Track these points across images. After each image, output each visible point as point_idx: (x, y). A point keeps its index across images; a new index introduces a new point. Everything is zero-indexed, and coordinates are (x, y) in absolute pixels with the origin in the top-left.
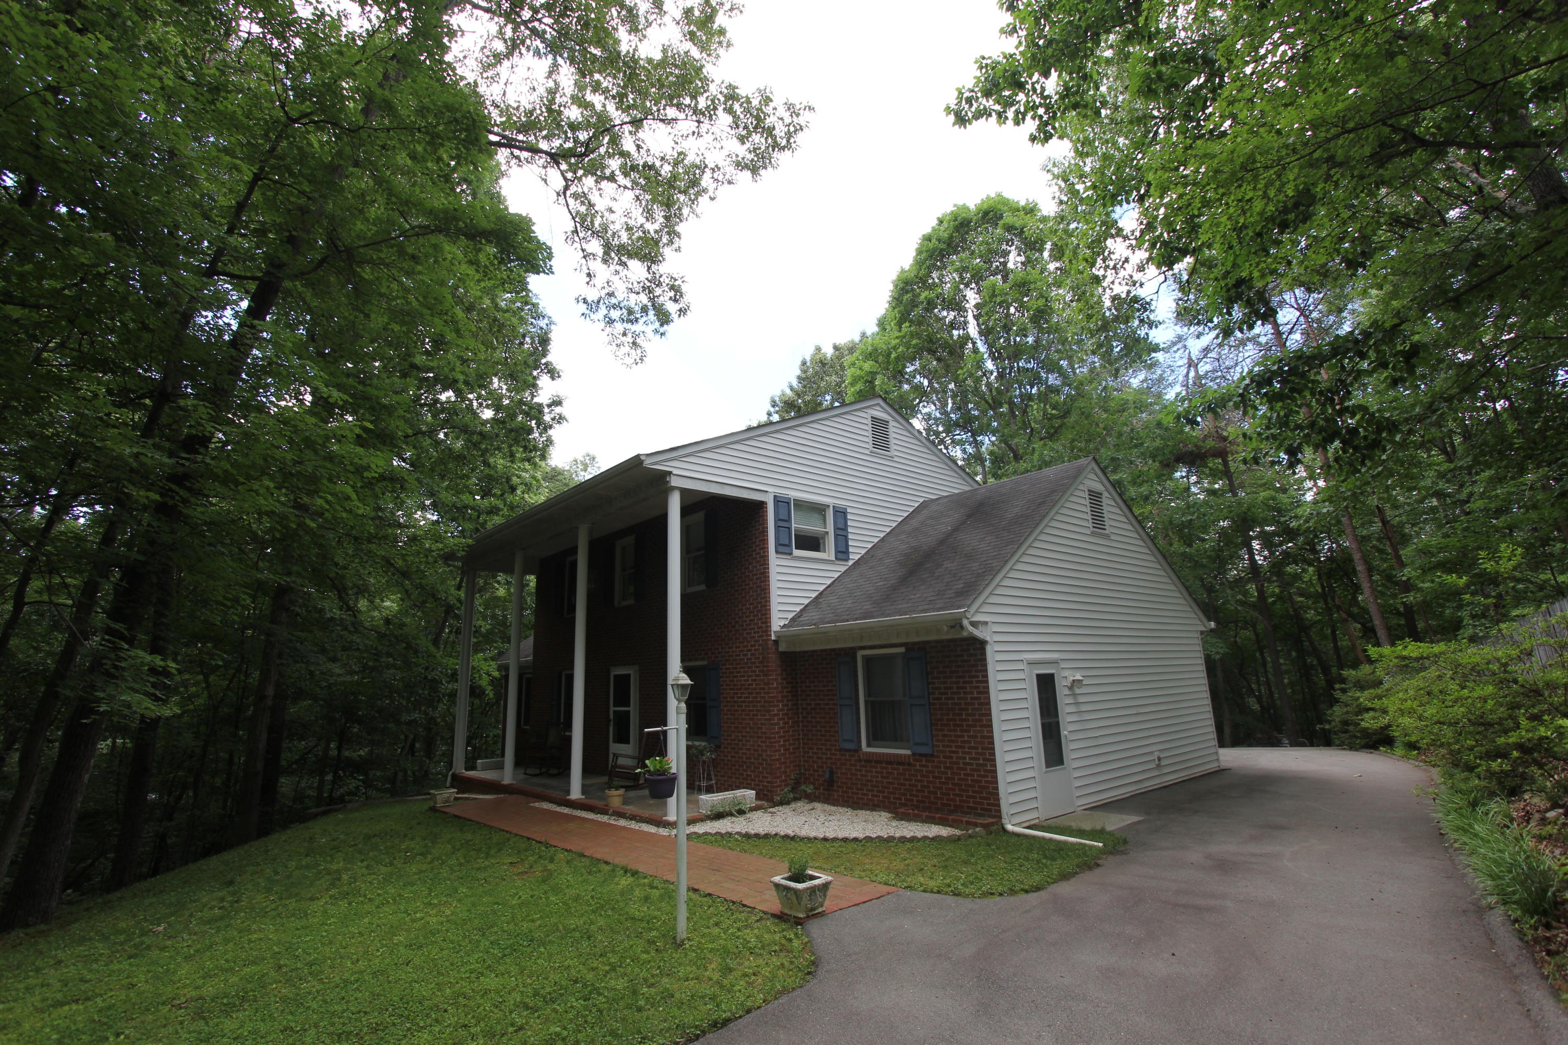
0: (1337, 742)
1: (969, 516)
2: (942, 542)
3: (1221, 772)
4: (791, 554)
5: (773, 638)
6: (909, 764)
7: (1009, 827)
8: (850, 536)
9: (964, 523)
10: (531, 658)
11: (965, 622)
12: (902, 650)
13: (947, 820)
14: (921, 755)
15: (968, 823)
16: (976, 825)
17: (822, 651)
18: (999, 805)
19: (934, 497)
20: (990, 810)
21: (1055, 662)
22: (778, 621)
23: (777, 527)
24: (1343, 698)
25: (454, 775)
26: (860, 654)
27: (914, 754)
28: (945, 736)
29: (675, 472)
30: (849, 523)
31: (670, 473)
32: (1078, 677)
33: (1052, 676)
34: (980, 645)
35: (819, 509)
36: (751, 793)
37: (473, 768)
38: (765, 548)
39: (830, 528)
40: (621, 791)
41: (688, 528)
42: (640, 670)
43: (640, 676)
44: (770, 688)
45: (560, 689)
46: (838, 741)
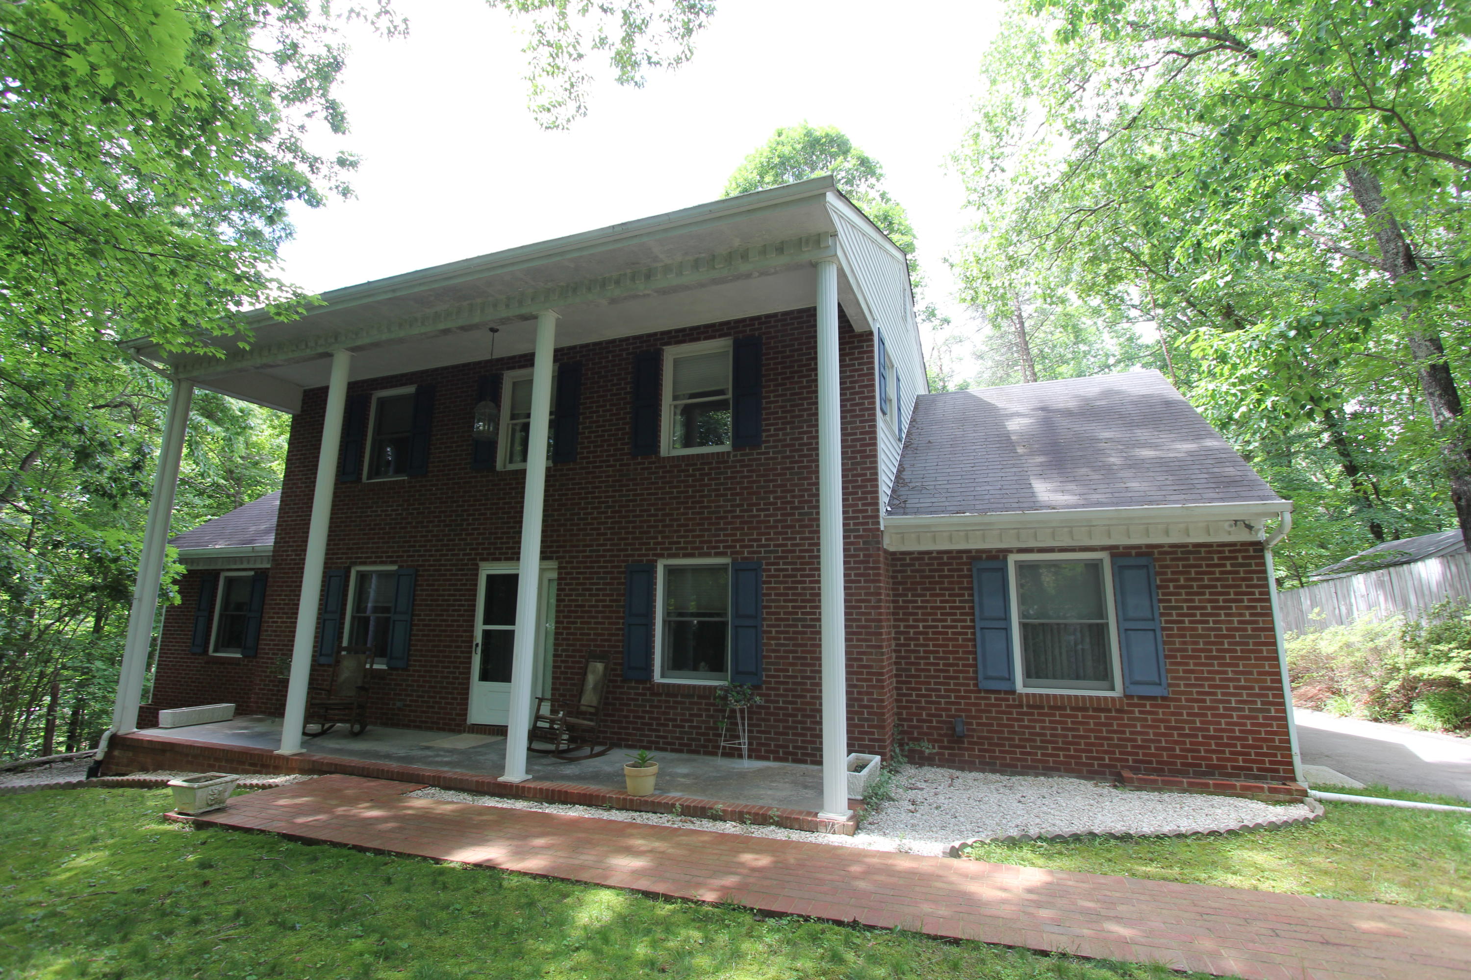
4: (885, 415)
5: (882, 527)
7: (1313, 792)
8: (901, 413)
10: (269, 541)
12: (1104, 555)
14: (1141, 698)
18: (1291, 764)
22: (883, 504)
23: (879, 373)
25: (113, 737)
26: (1012, 559)
27: (1128, 696)
28: (1193, 671)
29: (839, 235)
31: (836, 234)
34: (1253, 553)
36: (878, 760)
37: (155, 724)
38: (872, 398)
39: (894, 396)
40: (654, 768)
41: (676, 362)
42: (560, 568)
43: (559, 579)
44: (880, 601)
45: (345, 595)
46: (976, 679)
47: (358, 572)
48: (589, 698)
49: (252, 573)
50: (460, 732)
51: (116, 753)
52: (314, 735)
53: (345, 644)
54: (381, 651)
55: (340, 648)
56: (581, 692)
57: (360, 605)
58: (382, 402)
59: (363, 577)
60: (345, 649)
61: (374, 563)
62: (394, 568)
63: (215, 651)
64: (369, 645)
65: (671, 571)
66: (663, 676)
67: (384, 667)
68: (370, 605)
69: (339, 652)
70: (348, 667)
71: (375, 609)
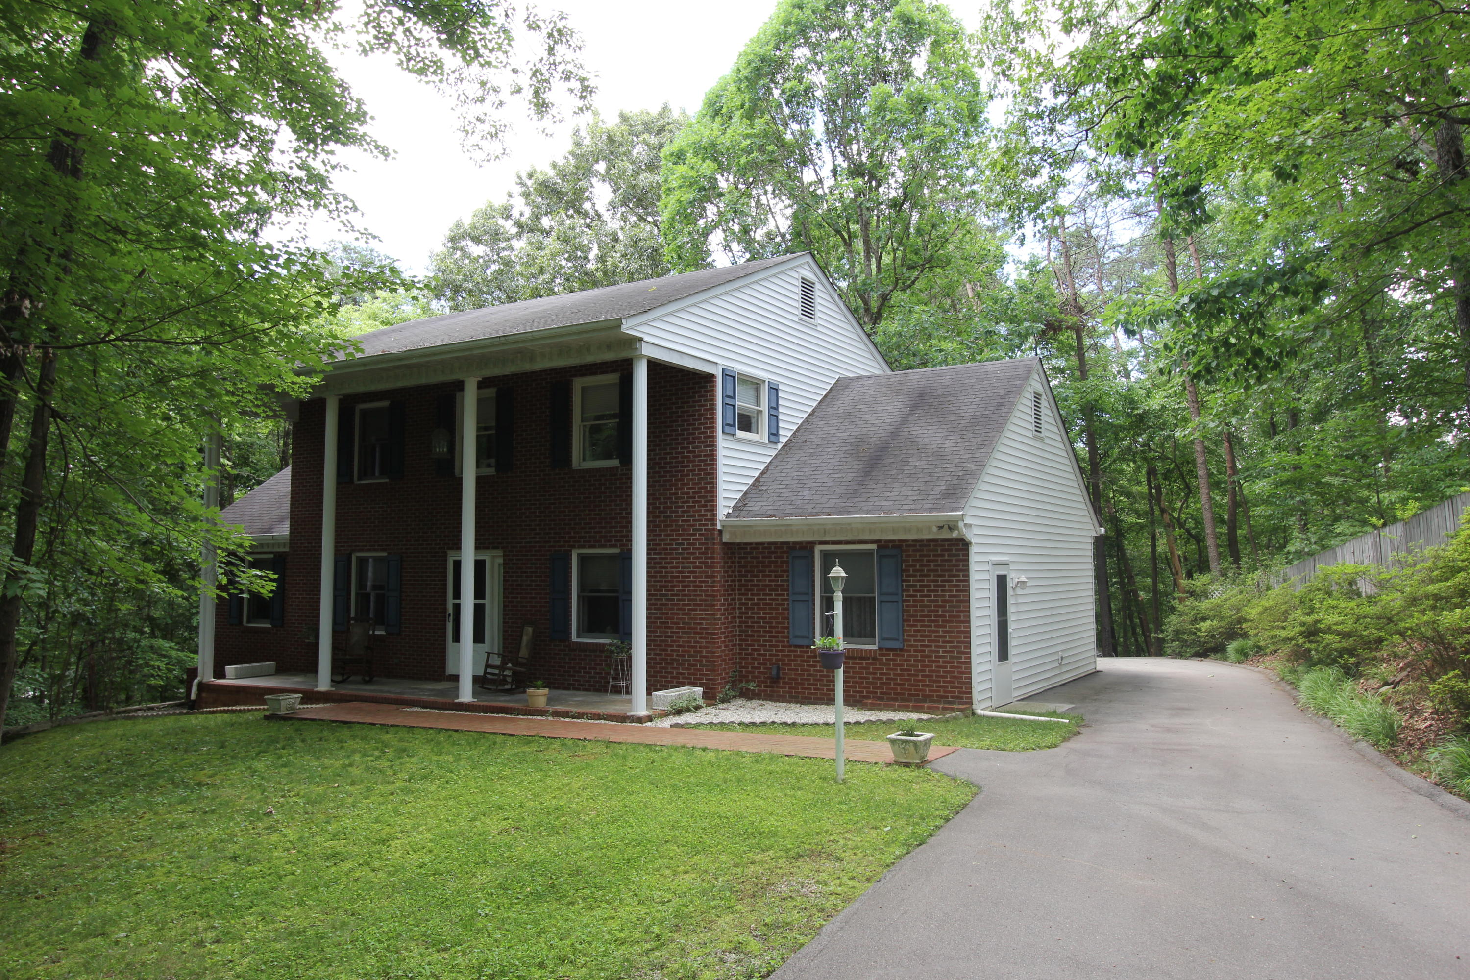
0: (1169, 651)
1: (915, 407)
2: (894, 434)
3: (1097, 673)
4: (734, 435)
5: (719, 527)
6: (875, 659)
7: (979, 712)
8: (781, 417)
9: (910, 415)
11: (961, 524)
12: (874, 547)
13: (923, 707)
14: (888, 649)
15: (944, 709)
16: (953, 710)
17: (770, 543)
18: (971, 693)
19: (851, 375)
20: (962, 698)
21: (1006, 564)
22: (724, 507)
23: (725, 405)
24: (1181, 607)
25: (200, 684)
26: (818, 549)
27: (880, 649)
28: (918, 631)
29: (646, 338)
30: (781, 402)
31: (641, 339)
32: (1023, 579)
33: (1005, 576)
34: (962, 546)
35: (755, 384)
36: (699, 690)
37: (223, 676)
38: (713, 428)
39: (764, 407)
40: (545, 691)
41: (584, 389)
42: (504, 556)
43: (505, 564)
44: (714, 582)
45: (349, 576)
46: (788, 637)
47: (358, 557)
48: (524, 652)
49: (272, 556)
50: (441, 681)
51: (204, 695)
52: (339, 682)
53: (353, 615)
54: (380, 620)
55: (350, 619)
56: (519, 649)
57: (361, 584)
58: (364, 413)
59: (362, 562)
60: (353, 619)
61: (369, 550)
62: (385, 554)
63: (248, 622)
64: (371, 616)
65: (583, 559)
66: (578, 637)
67: (383, 633)
68: (369, 584)
69: (349, 622)
70: (357, 632)
71: (375, 587)
